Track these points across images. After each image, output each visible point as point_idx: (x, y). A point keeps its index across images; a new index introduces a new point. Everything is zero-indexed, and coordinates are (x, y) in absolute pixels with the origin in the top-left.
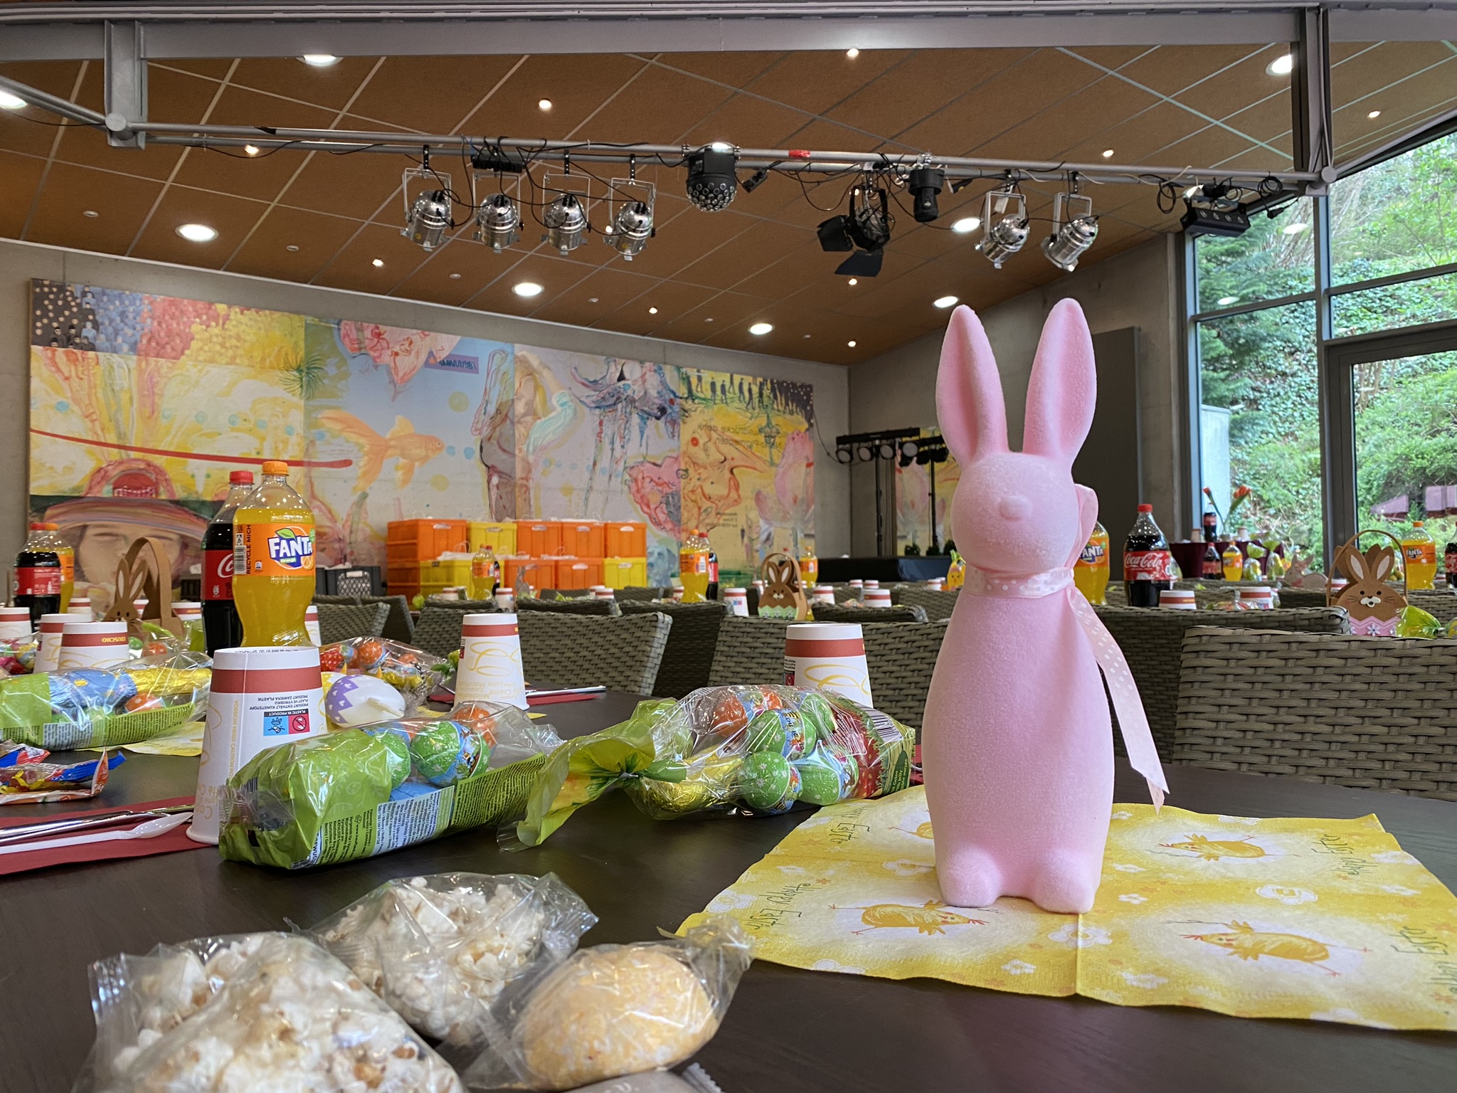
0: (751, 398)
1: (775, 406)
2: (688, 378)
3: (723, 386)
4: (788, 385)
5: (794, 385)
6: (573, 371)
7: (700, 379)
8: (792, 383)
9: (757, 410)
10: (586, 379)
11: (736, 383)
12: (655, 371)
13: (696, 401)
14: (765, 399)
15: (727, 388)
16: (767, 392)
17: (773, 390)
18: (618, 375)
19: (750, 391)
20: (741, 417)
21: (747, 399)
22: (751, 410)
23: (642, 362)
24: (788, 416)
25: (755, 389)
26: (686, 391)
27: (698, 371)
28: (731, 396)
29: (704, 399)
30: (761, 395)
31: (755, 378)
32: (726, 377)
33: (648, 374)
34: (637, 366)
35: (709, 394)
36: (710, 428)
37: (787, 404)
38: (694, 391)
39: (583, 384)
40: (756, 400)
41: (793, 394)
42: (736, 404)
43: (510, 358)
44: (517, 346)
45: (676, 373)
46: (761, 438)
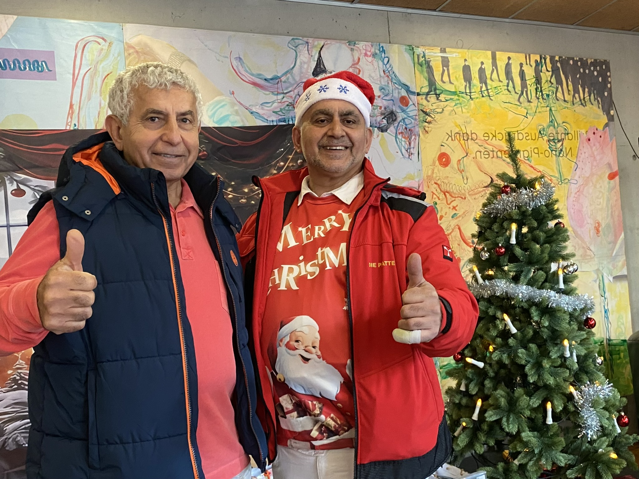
0: (524, 85)
1: (560, 95)
2: (428, 63)
3: (482, 71)
4: (575, 62)
5: (584, 64)
6: (235, 63)
7: (445, 62)
8: (581, 60)
9: (535, 102)
10: (259, 76)
11: (501, 65)
12: (374, 55)
13: (442, 97)
14: (545, 86)
15: (488, 73)
16: (546, 75)
17: (555, 71)
18: (313, 65)
19: (522, 74)
20: (511, 115)
21: (519, 88)
22: (526, 104)
23: (351, 43)
24: (579, 108)
25: (530, 73)
26: (426, 83)
27: (443, 51)
28: (495, 84)
29: (454, 93)
30: (538, 81)
31: (528, 56)
32: (485, 57)
33: (363, 60)
34: (345, 50)
35: (461, 85)
36: (467, 137)
37: (576, 91)
38: (439, 83)
39: (255, 84)
40: (531, 88)
41: (583, 75)
42: (504, 96)
43: (117, 48)
44: (129, 27)
45: (407, 57)
46: (543, 144)
